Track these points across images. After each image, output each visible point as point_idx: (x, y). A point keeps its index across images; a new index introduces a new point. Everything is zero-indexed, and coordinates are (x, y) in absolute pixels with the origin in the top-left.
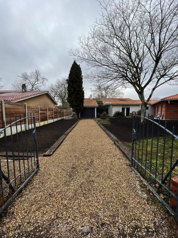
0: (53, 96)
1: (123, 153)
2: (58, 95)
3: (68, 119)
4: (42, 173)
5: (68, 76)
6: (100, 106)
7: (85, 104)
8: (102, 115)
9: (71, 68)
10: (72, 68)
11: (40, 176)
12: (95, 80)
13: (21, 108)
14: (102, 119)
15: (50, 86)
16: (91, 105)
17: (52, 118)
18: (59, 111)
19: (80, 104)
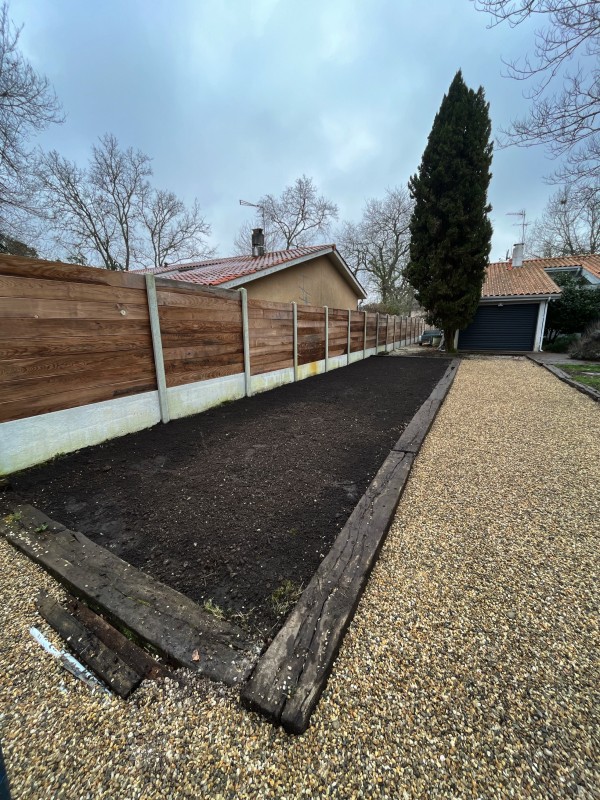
0: (353, 270)
2: (370, 262)
3: (403, 353)
5: (420, 162)
7: (491, 289)
10: (442, 119)
13: (225, 306)
16: (518, 291)
17: (343, 351)
18: (371, 323)
19: (463, 288)
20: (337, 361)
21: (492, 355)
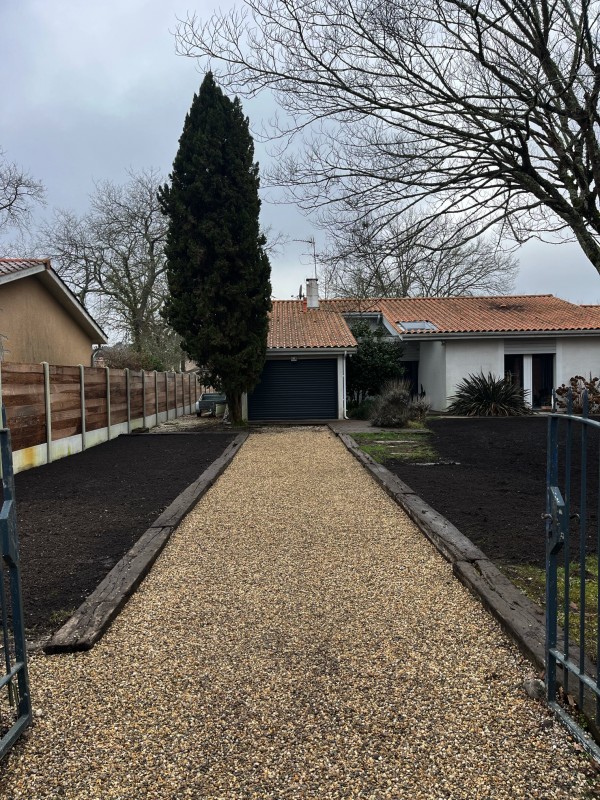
0: (78, 290)
1: (506, 627)
2: (109, 279)
3: (171, 429)
4: (48, 742)
5: (171, 170)
6: (366, 348)
7: (278, 339)
8: (382, 401)
9: (188, 120)
10: (193, 122)
11: (40, 754)
12: (336, 191)
14: (383, 426)
15: (57, 229)
16: (312, 342)
17: (74, 429)
18: (118, 385)
19: (243, 338)
20: (66, 446)
21: (290, 426)
